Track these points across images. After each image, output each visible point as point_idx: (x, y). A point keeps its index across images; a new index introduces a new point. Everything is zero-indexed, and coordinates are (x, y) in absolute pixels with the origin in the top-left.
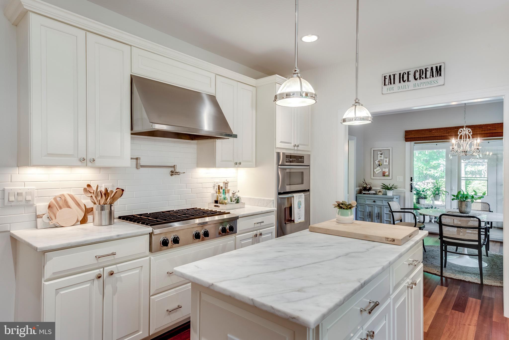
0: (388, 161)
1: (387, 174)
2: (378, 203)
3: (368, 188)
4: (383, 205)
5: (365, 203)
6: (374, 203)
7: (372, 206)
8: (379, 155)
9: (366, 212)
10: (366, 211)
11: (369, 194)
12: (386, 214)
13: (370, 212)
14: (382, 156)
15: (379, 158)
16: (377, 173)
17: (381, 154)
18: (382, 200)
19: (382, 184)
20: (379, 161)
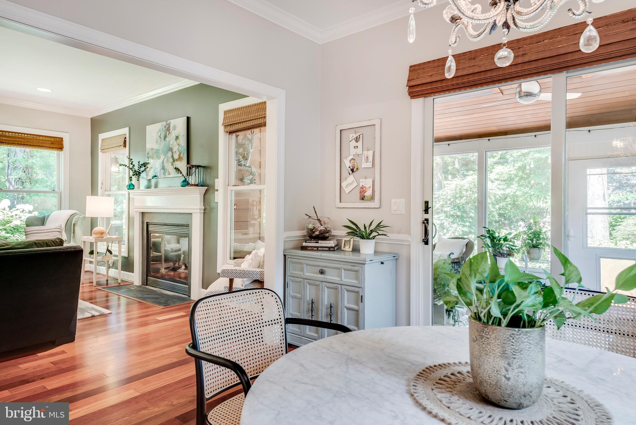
0: (371, 159)
1: (368, 193)
2: (331, 276)
3: (317, 233)
4: (342, 283)
5: (304, 277)
6: (322, 276)
7: (318, 285)
8: (353, 143)
9: (304, 302)
10: (304, 298)
11: (318, 250)
12: (348, 309)
13: (312, 303)
14: (360, 144)
15: (353, 151)
16: (347, 190)
17: (357, 140)
18: (339, 269)
19: (350, 221)
20: (352, 159)
